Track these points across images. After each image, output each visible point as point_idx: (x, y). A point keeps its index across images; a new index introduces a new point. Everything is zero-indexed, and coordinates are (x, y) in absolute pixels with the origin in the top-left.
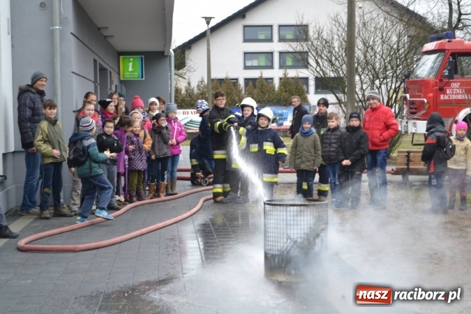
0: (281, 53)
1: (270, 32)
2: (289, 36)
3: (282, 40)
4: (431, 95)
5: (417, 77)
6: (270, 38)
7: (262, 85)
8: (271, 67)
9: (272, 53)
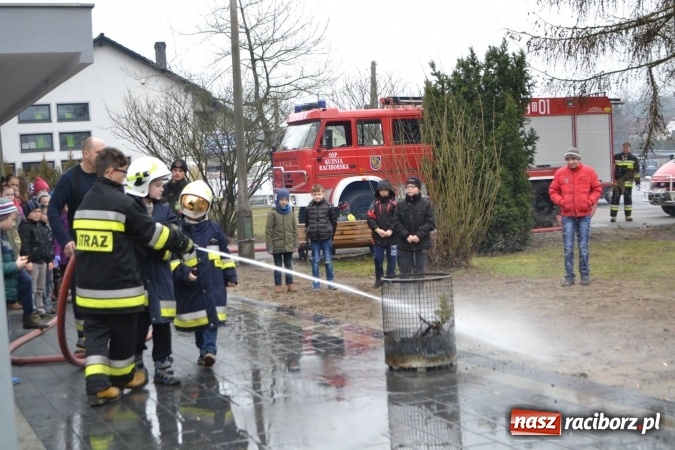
0: (61, 134)
1: (47, 112)
2: (68, 116)
3: (61, 119)
4: (310, 166)
5: (285, 149)
6: (47, 117)
7: (46, 169)
8: (51, 149)
9: (51, 134)
